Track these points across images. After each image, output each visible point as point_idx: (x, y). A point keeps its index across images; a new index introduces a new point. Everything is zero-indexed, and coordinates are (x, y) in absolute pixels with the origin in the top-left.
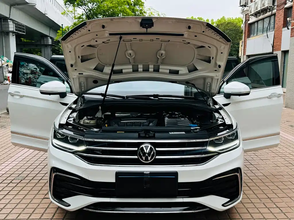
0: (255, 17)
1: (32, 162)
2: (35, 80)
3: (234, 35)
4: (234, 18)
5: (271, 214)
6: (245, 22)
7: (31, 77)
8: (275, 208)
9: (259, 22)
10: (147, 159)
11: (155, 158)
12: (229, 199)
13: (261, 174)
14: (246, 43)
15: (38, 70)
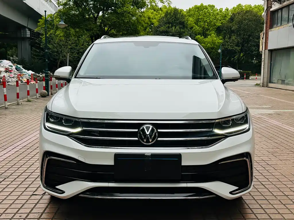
0: (279, 3)
1: (16, 162)
2: (10, 79)
3: (254, 27)
4: (253, 5)
5: (287, 209)
6: (267, 9)
7: (6, 76)
8: (292, 204)
9: (284, 10)
10: (148, 141)
11: (157, 140)
12: (238, 188)
13: (279, 174)
14: (268, 35)
15: (14, 67)
